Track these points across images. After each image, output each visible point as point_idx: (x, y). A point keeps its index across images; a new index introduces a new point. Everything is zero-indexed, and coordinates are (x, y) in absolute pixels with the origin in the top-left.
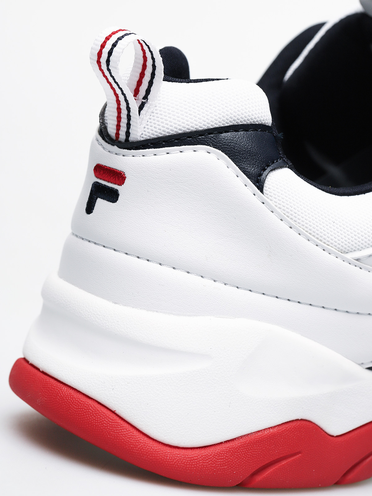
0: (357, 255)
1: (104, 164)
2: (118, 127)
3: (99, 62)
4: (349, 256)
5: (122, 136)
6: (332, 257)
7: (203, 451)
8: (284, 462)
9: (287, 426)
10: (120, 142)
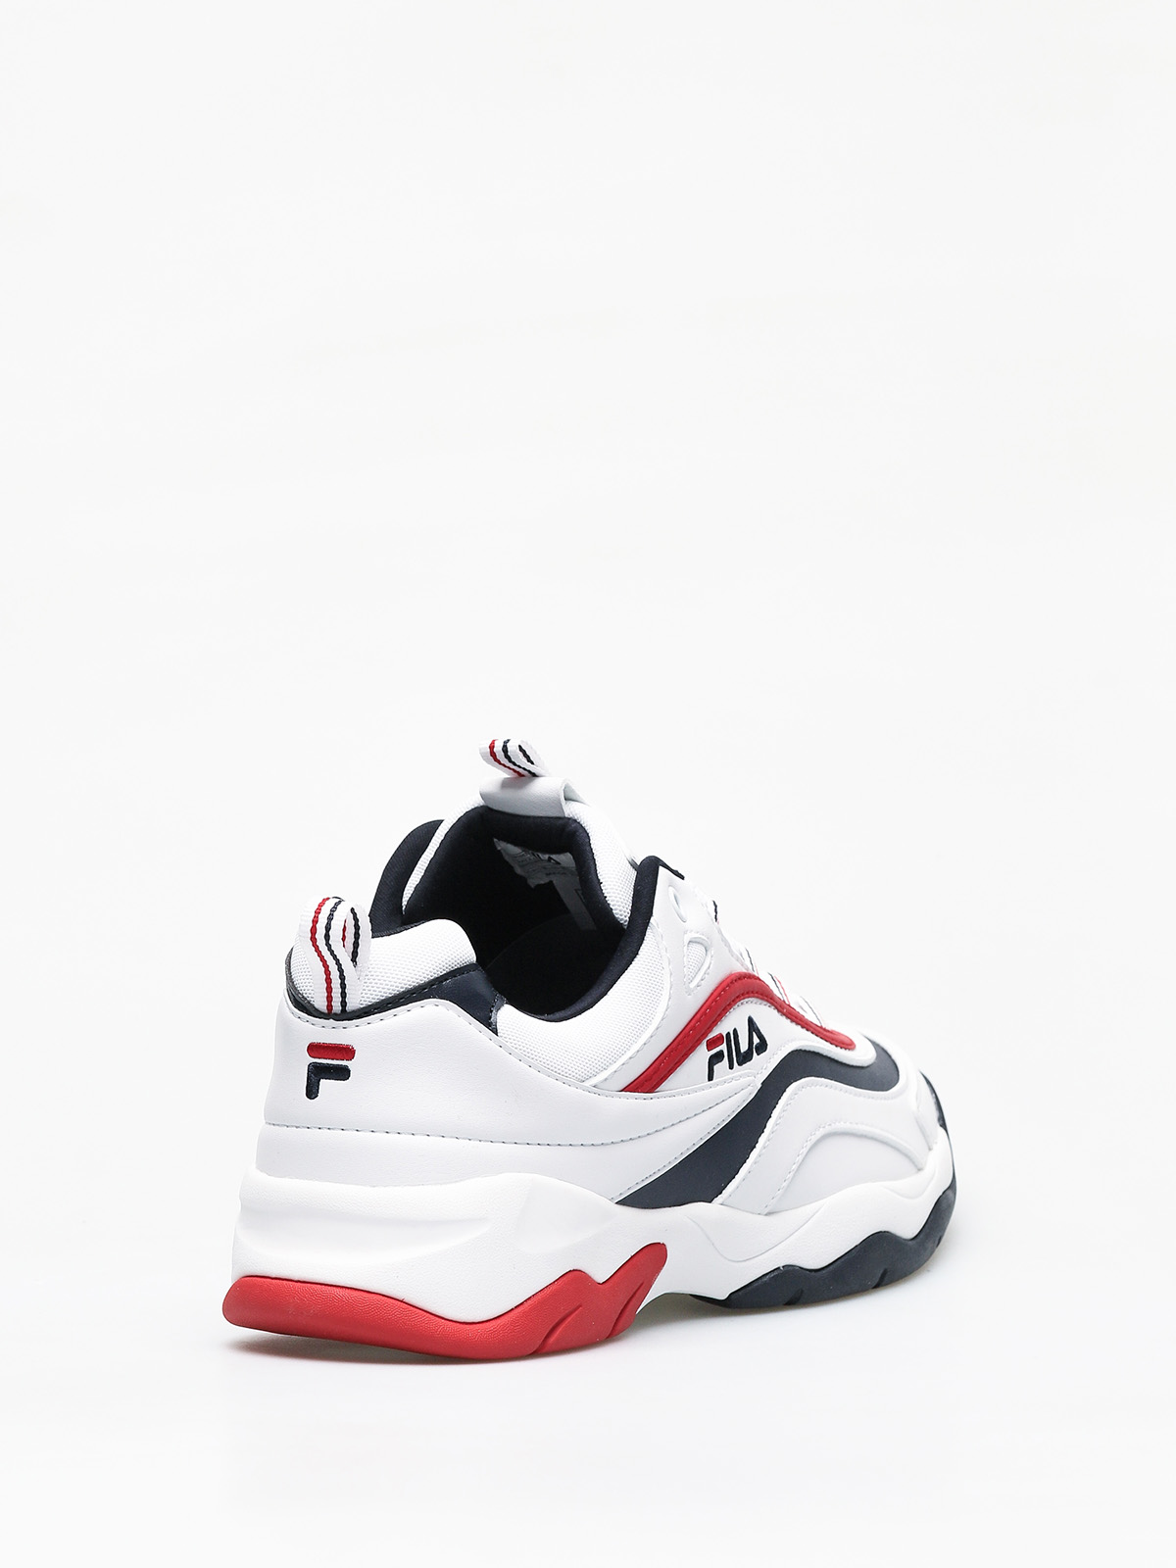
0: (594, 1081)
1: (322, 1042)
2: (329, 998)
3: (313, 939)
4: (587, 1084)
5: (337, 1007)
6: (573, 1089)
7: (499, 1321)
8: (569, 1319)
9: (564, 1278)
10: (336, 1014)
